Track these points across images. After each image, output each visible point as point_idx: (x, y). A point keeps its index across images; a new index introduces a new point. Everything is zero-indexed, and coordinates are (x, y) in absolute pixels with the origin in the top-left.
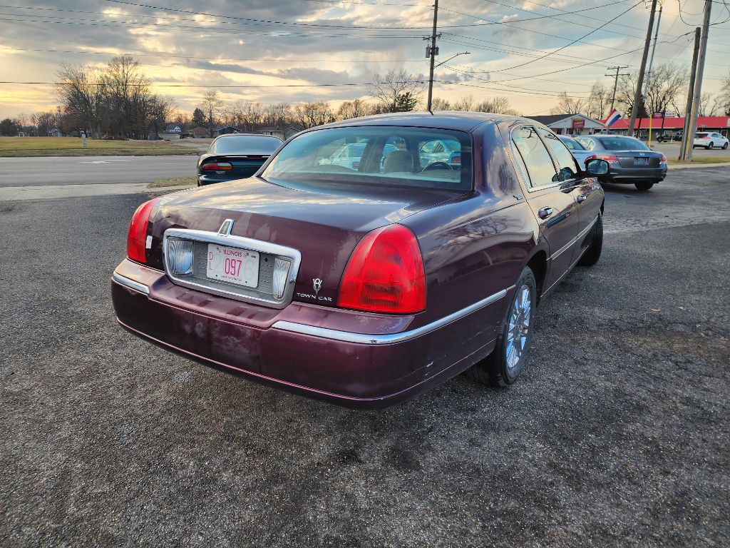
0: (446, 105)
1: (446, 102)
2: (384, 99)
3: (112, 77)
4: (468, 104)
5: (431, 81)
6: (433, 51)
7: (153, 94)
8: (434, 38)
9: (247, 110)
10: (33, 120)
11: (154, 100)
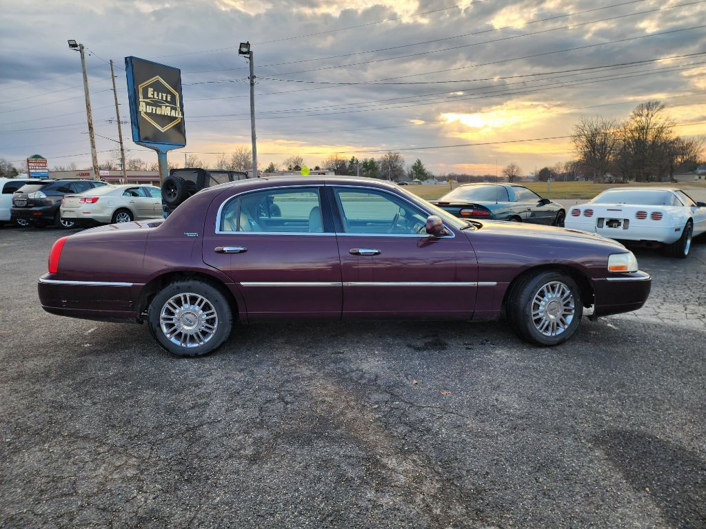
3: (636, 124)
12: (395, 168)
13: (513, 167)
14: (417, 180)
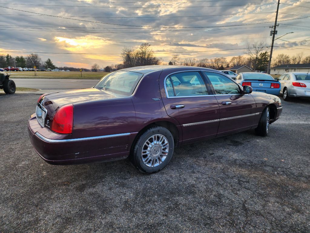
0: (287, 57)
1: (287, 56)
2: (251, 55)
3: (141, 51)
4: (301, 56)
5: (272, 46)
6: (274, 33)
7: (154, 57)
8: (275, 27)
9: (189, 61)
10: (116, 67)
11: (154, 58)
12: (36, 62)
13: (96, 65)
14: (49, 69)
